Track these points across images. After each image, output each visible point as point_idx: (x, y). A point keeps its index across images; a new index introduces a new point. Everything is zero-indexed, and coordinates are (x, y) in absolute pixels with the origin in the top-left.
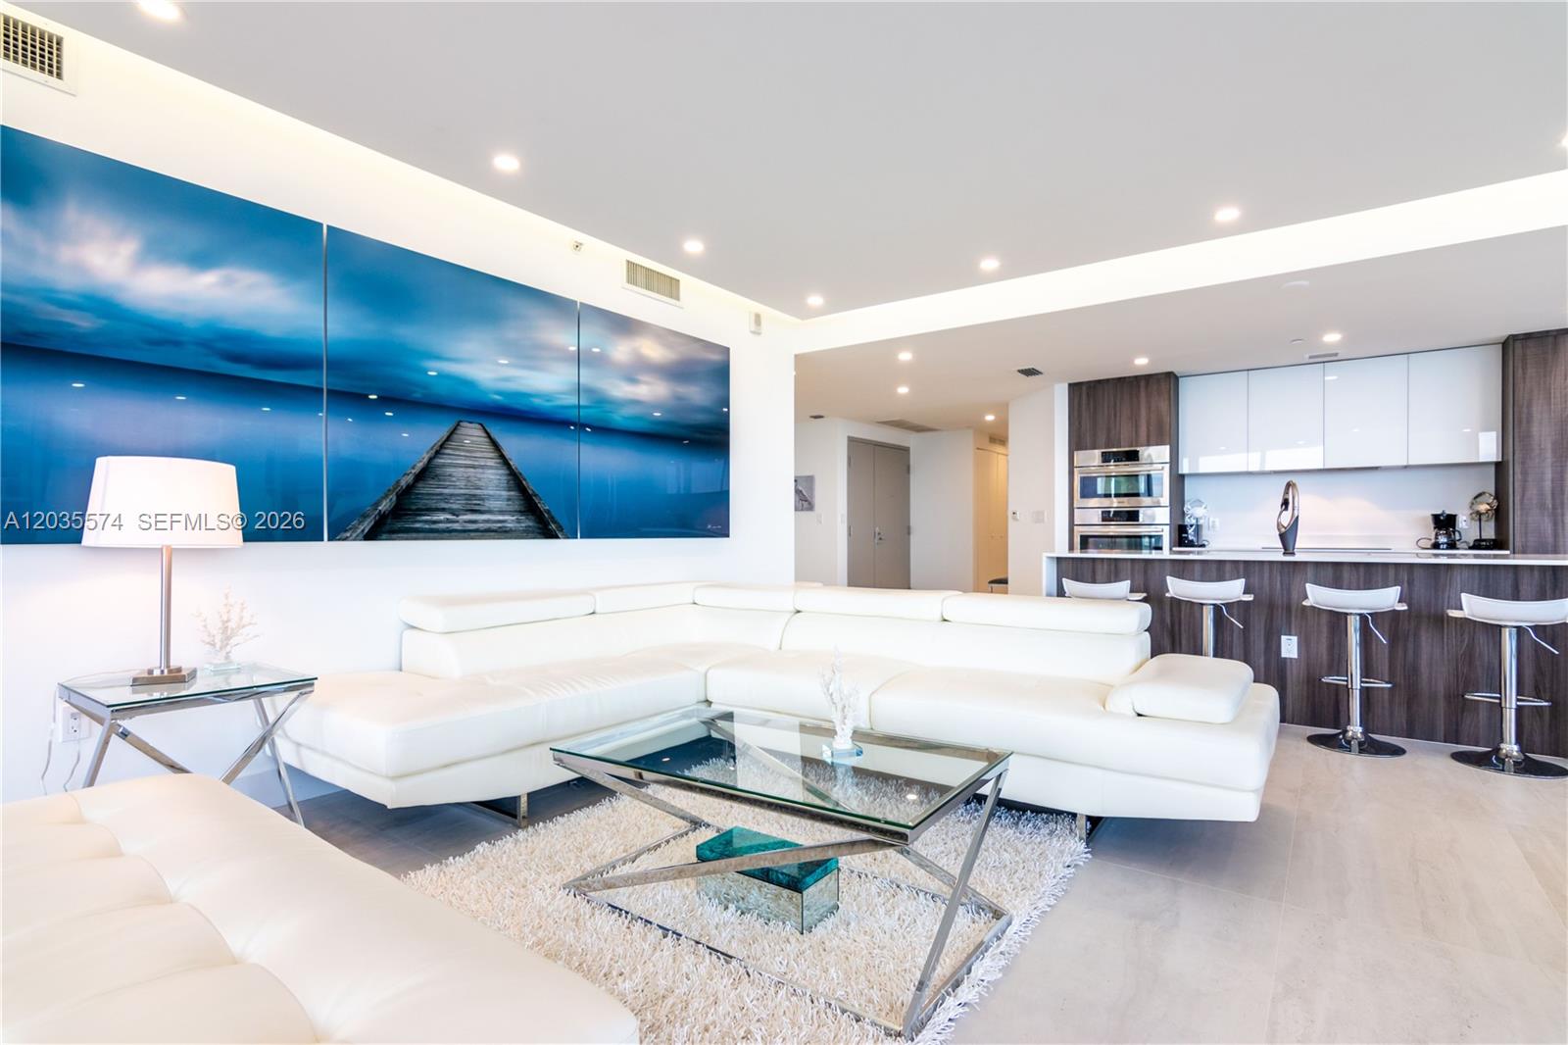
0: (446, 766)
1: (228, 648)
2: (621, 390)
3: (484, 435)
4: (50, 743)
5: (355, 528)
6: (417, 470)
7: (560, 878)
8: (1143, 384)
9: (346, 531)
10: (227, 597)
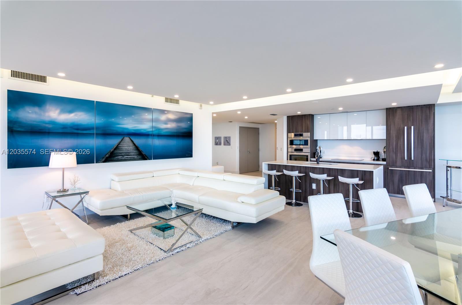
0: (112, 208)
1: (75, 185)
2: (163, 126)
3: (129, 139)
4: (43, 203)
5: (101, 161)
6: (114, 148)
7: (129, 229)
8: (304, 116)
9: (99, 161)
10: (75, 175)
